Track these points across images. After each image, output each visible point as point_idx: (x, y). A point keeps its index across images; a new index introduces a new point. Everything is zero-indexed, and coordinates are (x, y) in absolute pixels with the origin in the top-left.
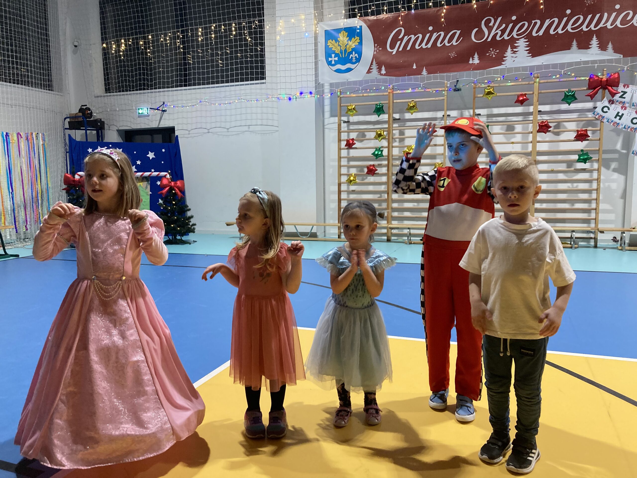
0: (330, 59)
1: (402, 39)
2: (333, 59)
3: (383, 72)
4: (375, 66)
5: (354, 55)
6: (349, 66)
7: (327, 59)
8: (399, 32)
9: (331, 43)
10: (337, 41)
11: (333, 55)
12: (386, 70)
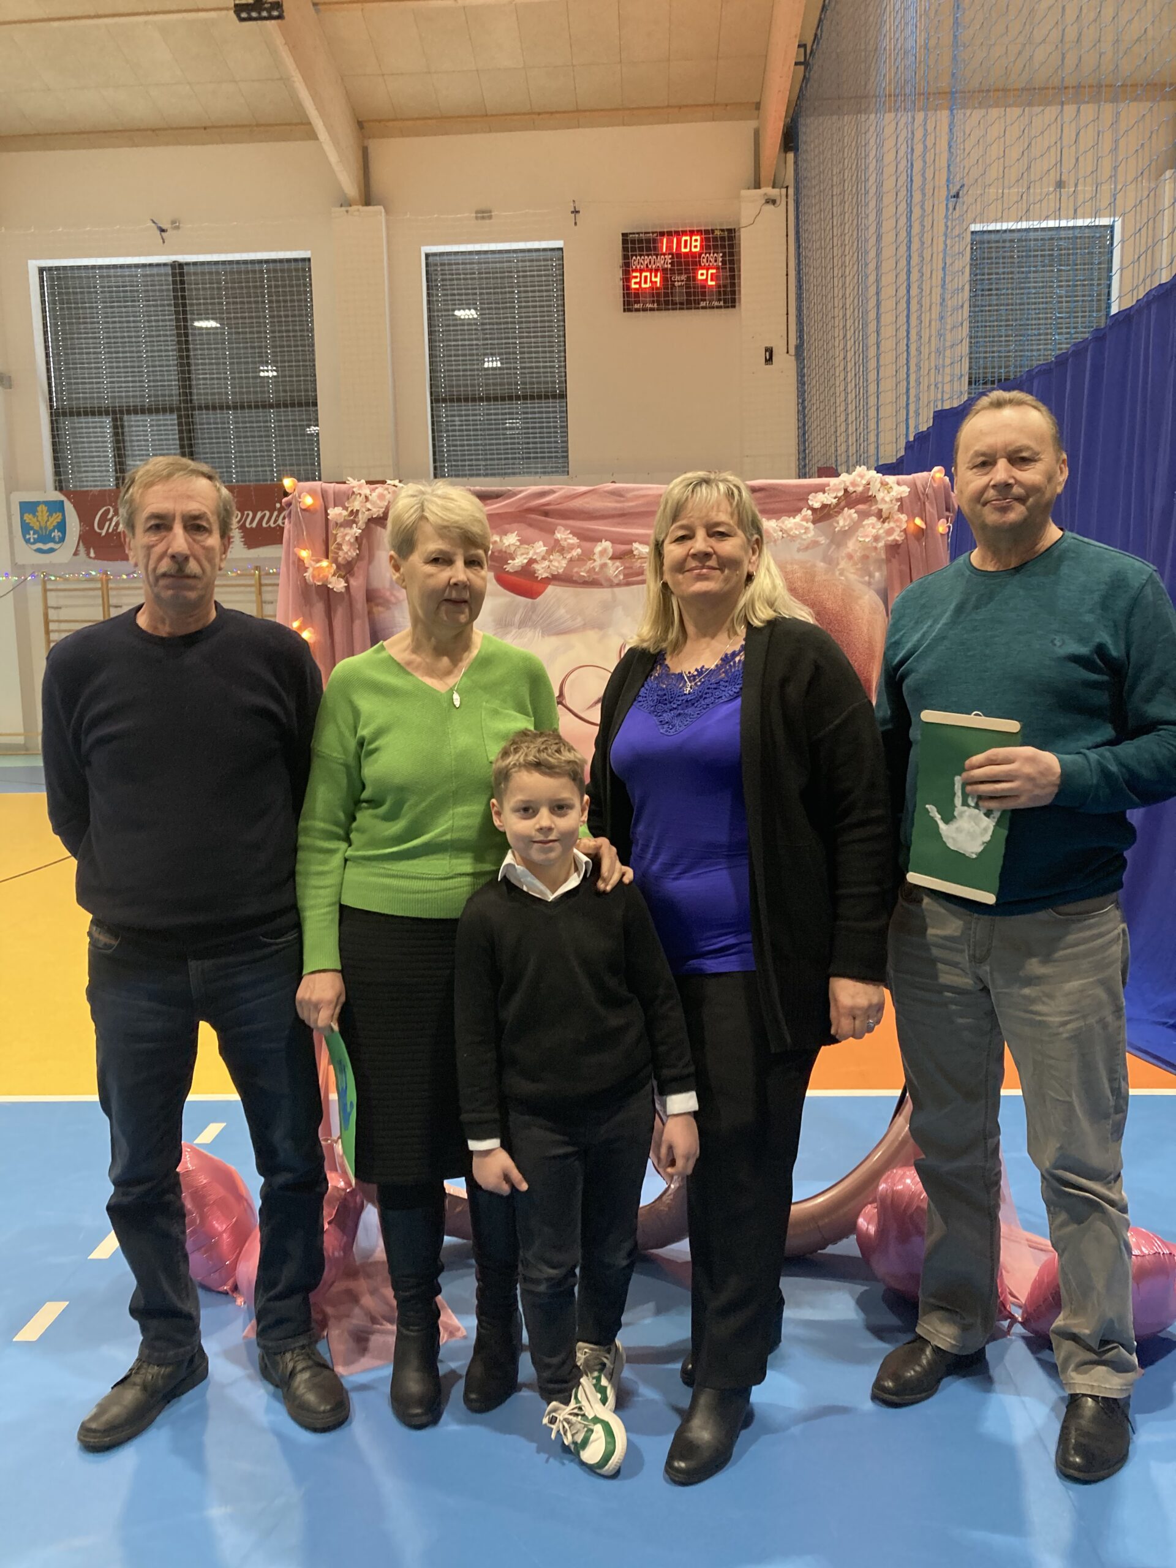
0: (28, 537)
1: (111, 519)
2: (32, 536)
3: (92, 554)
4: (82, 549)
5: (56, 534)
6: (51, 545)
7: (24, 537)
8: (108, 511)
9: (28, 517)
10: (34, 515)
11: (32, 532)
12: (95, 553)
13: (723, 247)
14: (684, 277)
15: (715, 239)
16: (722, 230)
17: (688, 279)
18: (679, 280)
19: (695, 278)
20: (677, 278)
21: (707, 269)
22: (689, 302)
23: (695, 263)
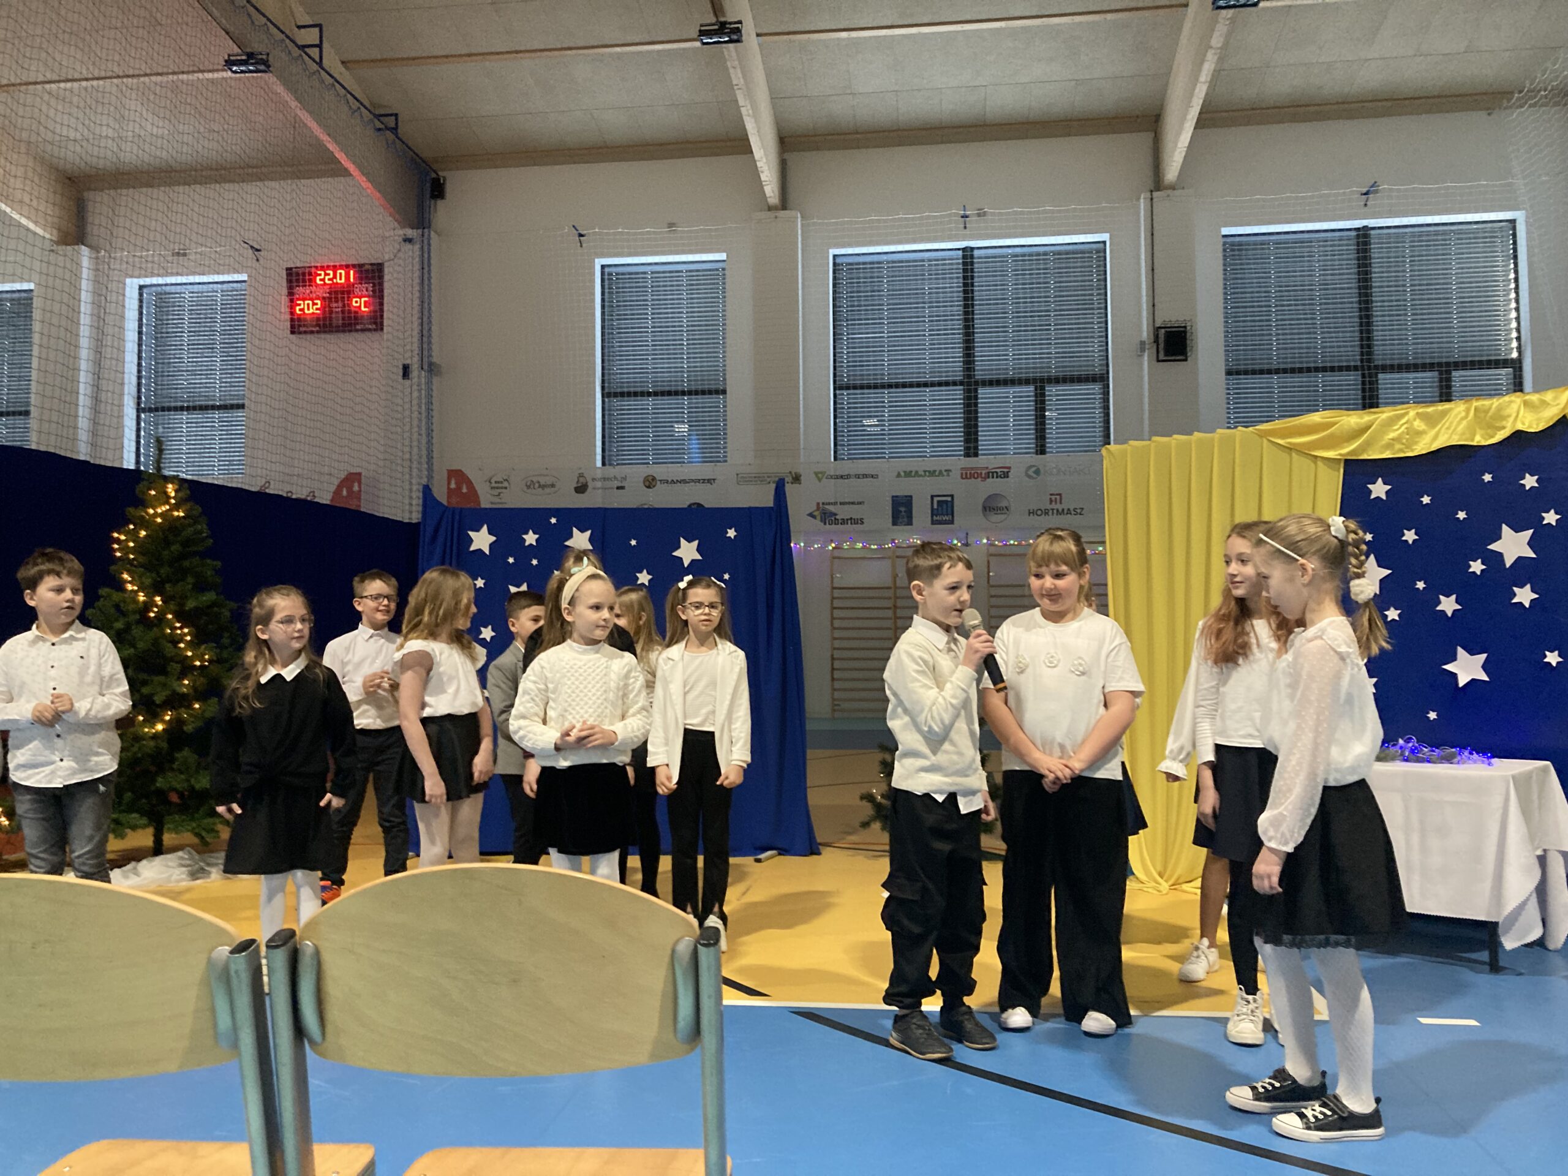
13: (373, 278)
14: (340, 304)
15: (367, 271)
16: (372, 264)
17: (344, 306)
18: (337, 307)
19: (350, 305)
20: (334, 305)
21: (360, 298)
22: (344, 325)
23: (349, 292)
